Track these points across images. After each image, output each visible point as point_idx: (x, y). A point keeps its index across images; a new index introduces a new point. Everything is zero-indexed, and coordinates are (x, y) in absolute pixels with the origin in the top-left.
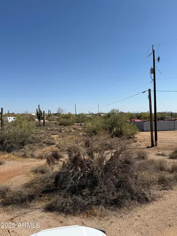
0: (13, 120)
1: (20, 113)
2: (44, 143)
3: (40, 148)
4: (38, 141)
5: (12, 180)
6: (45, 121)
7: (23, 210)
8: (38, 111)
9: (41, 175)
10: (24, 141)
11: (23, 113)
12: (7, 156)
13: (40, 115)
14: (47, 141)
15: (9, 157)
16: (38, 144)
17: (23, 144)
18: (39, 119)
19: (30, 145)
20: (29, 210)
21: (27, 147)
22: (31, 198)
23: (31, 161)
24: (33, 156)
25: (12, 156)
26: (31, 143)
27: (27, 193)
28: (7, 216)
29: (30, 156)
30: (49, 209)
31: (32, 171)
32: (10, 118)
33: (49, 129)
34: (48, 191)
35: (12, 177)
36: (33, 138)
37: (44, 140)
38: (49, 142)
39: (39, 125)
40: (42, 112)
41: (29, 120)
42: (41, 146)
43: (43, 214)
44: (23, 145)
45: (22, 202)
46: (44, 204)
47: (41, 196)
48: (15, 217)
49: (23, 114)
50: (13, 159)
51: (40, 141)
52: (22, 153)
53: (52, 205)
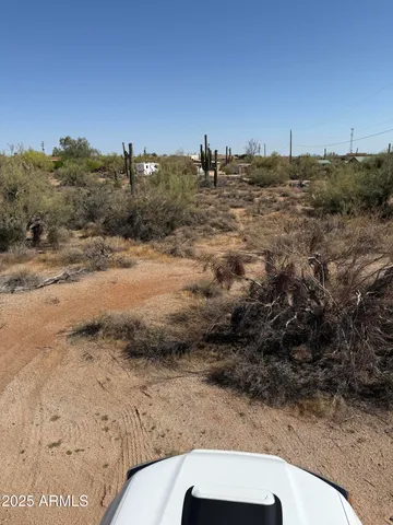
0: (154, 169)
1: (168, 155)
2: (214, 225)
3: (204, 236)
4: (202, 221)
5: (149, 302)
6: (219, 173)
7: (166, 372)
8: (204, 149)
9: (202, 301)
10: (173, 219)
11: (174, 153)
12: (140, 249)
13: (207, 160)
14: (220, 221)
15: (145, 252)
16: (203, 227)
17: (170, 226)
18: (206, 170)
19: (186, 227)
20: (176, 374)
21: (179, 232)
22: (182, 349)
23: (187, 265)
24: (189, 254)
25: (150, 251)
26: (188, 223)
27: (173, 339)
28: (135, 378)
29: (183, 254)
30: (218, 379)
31: (186, 289)
32: (149, 164)
33: (225, 193)
34: (215, 338)
35: (149, 296)
36: (192, 214)
37: (216, 220)
38: (225, 224)
39: (204, 184)
40: (213, 153)
41: (185, 172)
42: (207, 233)
43: (205, 388)
44: (173, 229)
45: (164, 355)
46: (207, 366)
47: (202, 347)
48: (150, 384)
49: (173, 157)
50: (151, 258)
51: (206, 221)
52: (171, 246)
53: (223, 373)
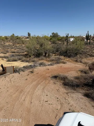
0: (73, 40)
1: (77, 36)
2: (88, 55)
3: (85, 57)
4: (85, 53)
5: (69, 73)
6: (91, 41)
7: (73, 91)
8: (87, 35)
9: (84, 74)
10: (77, 52)
11: (79, 36)
12: (68, 59)
13: (88, 37)
14: (90, 54)
15: (69, 60)
16: (85, 55)
17: (76, 54)
18: (87, 40)
19: (80, 55)
20: (75, 92)
21: (78, 56)
22: (78, 86)
23: (80, 65)
24: (81, 62)
25: (70, 60)
26: (81, 54)
27: (75, 83)
28: (65, 90)
29: (79, 61)
30: (87, 95)
31: (79, 71)
32: (72, 39)
33: (92, 46)
34: (87, 85)
35: (69, 71)
36: (82, 51)
37: (89, 53)
38: (91, 55)
39: (86, 44)
40: (90, 35)
41: (81, 40)
43: (83, 97)
44: (77, 55)
45: (73, 87)
46: (84, 91)
47: (83, 86)
48: (69, 93)
49: (78, 36)
50: (71, 62)
51: (86, 53)
52: (76, 59)
53: (89, 94)
